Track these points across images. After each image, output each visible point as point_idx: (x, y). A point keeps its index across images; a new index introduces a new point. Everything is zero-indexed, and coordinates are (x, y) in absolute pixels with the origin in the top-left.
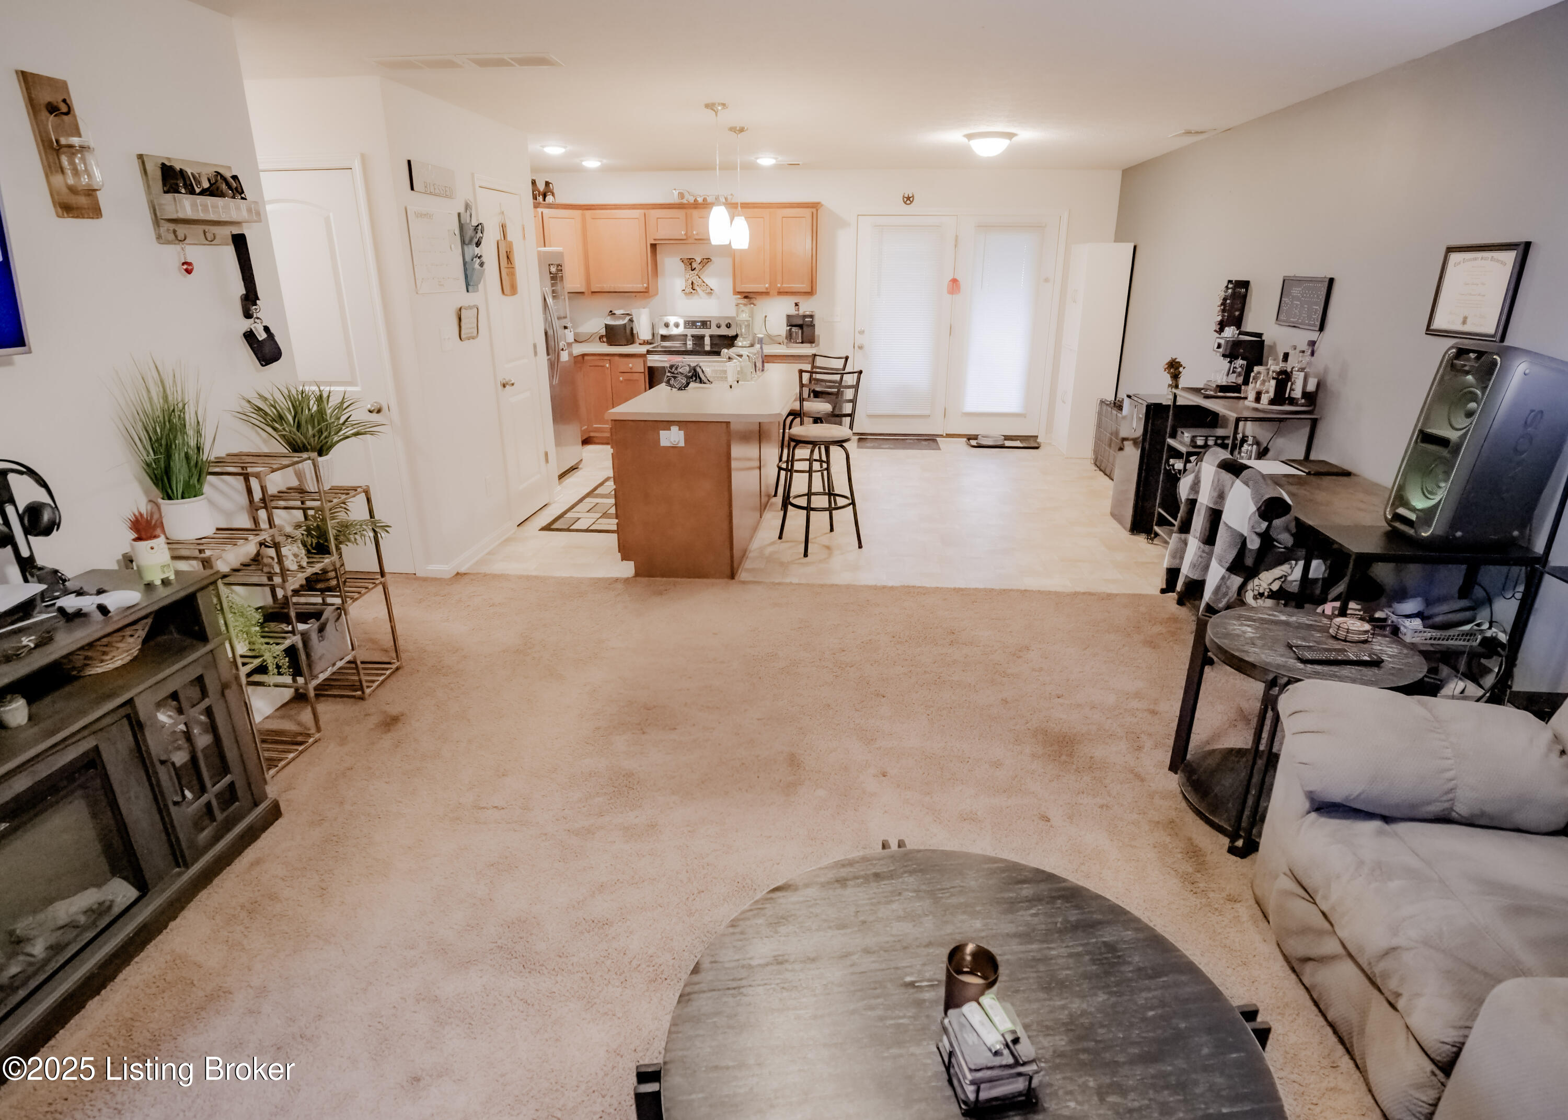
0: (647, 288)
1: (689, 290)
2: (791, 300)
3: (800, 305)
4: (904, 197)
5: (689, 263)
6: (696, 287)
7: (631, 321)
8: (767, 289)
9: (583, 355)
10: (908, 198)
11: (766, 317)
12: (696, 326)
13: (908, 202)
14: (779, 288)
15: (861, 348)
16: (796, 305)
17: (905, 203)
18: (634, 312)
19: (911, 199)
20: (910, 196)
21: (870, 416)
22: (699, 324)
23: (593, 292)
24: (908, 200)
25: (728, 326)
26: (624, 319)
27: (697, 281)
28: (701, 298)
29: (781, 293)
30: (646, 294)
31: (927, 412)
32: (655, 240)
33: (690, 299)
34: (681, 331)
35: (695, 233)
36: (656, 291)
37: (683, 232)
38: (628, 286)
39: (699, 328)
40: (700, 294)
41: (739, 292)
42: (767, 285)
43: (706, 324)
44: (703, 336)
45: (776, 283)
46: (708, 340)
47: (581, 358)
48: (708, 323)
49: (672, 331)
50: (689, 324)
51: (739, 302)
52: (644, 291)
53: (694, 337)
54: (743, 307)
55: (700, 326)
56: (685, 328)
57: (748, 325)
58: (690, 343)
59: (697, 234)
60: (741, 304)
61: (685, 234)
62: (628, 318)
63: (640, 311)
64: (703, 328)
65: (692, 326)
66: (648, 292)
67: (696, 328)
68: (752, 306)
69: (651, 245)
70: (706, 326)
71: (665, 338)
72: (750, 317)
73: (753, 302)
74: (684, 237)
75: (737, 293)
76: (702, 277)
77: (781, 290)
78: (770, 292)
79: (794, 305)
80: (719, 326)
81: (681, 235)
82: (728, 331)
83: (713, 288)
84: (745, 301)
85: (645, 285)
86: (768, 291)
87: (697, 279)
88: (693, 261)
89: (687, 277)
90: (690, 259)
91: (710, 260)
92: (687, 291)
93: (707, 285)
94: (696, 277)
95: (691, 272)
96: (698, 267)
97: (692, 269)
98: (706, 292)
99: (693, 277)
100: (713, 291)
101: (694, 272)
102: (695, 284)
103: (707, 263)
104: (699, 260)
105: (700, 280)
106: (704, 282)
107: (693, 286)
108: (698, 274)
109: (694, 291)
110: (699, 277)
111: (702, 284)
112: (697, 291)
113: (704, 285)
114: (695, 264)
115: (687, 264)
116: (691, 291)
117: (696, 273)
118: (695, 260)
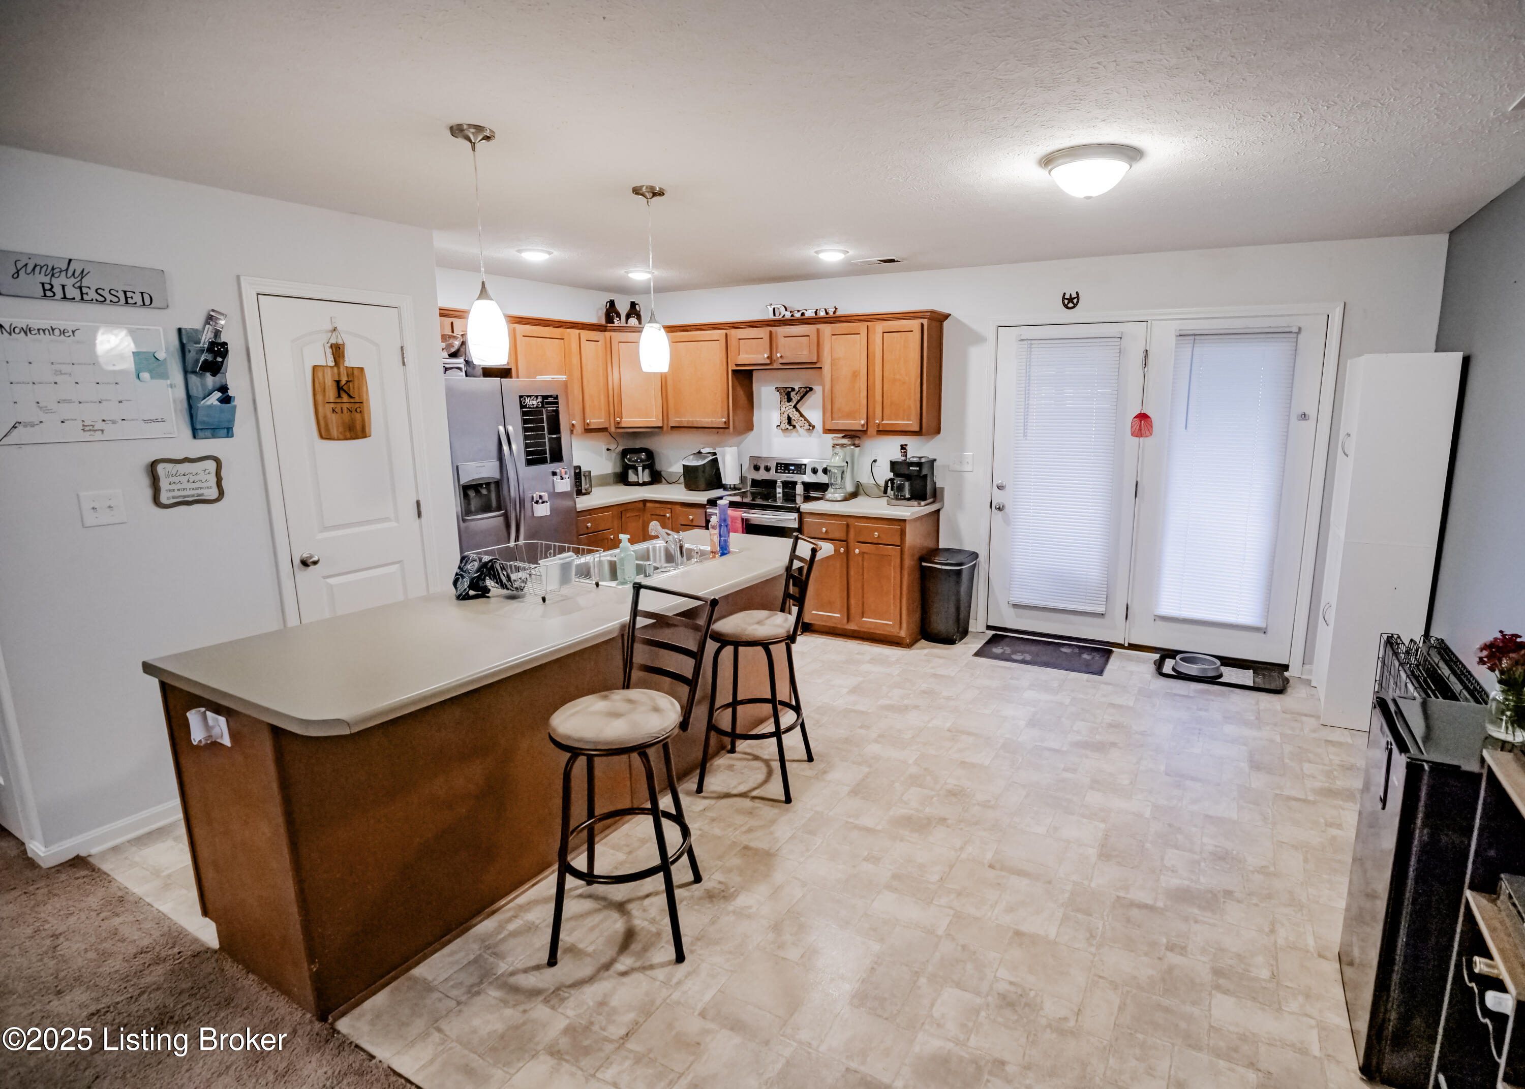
0: (727, 423)
1: (785, 425)
2: (897, 441)
3: (908, 448)
4: (1064, 298)
5: (787, 394)
6: (794, 423)
7: (715, 462)
8: (863, 426)
9: (645, 502)
10: (1071, 300)
11: (875, 461)
12: (789, 470)
13: (1071, 305)
14: (879, 425)
15: (999, 509)
16: (903, 447)
17: (1066, 306)
18: (718, 450)
19: (1075, 301)
20: (1074, 295)
21: (1015, 606)
22: (792, 468)
23: (672, 427)
24: (1071, 302)
25: (825, 471)
26: (705, 458)
27: (795, 415)
28: (800, 436)
29: (884, 432)
30: (727, 430)
31: (1101, 610)
32: (737, 365)
33: (785, 436)
34: (772, 475)
35: (779, 355)
36: (749, 426)
37: (766, 356)
38: (706, 421)
39: (793, 473)
40: (797, 431)
41: (829, 430)
42: (863, 422)
43: (801, 468)
44: (795, 483)
45: (874, 419)
46: (799, 489)
47: (641, 505)
48: (803, 467)
49: (762, 475)
50: (781, 467)
51: (836, 442)
52: (724, 426)
53: (786, 484)
54: (838, 449)
55: (793, 470)
56: (776, 472)
57: (843, 472)
58: (779, 490)
59: (781, 357)
60: (837, 445)
61: (768, 357)
62: (711, 458)
63: (728, 449)
64: (797, 473)
65: (785, 470)
66: (728, 428)
67: (789, 473)
68: (852, 447)
69: (734, 371)
70: (800, 471)
71: (755, 483)
72: (847, 462)
73: (857, 442)
74: (768, 361)
75: (827, 431)
76: (801, 410)
77: (881, 429)
78: (867, 430)
79: (900, 448)
80: (815, 471)
81: (765, 359)
82: (822, 478)
83: (813, 423)
84: (845, 441)
85: (724, 420)
86: (865, 429)
87: (795, 412)
88: (790, 390)
89: (783, 409)
90: (786, 388)
91: (811, 389)
92: (783, 426)
93: (806, 419)
94: (794, 410)
95: (788, 404)
96: (795, 397)
97: (789, 400)
98: (805, 428)
99: (791, 410)
100: (814, 427)
101: (790, 403)
102: (793, 418)
103: (806, 393)
104: (797, 389)
105: (797, 413)
106: (802, 415)
107: (789, 419)
108: (795, 407)
109: (792, 427)
110: (797, 410)
111: (801, 418)
112: (794, 427)
113: (803, 419)
114: (793, 394)
115: (784, 394)
116: (788, 426)
117: (793, 405)
118: (793, 389)
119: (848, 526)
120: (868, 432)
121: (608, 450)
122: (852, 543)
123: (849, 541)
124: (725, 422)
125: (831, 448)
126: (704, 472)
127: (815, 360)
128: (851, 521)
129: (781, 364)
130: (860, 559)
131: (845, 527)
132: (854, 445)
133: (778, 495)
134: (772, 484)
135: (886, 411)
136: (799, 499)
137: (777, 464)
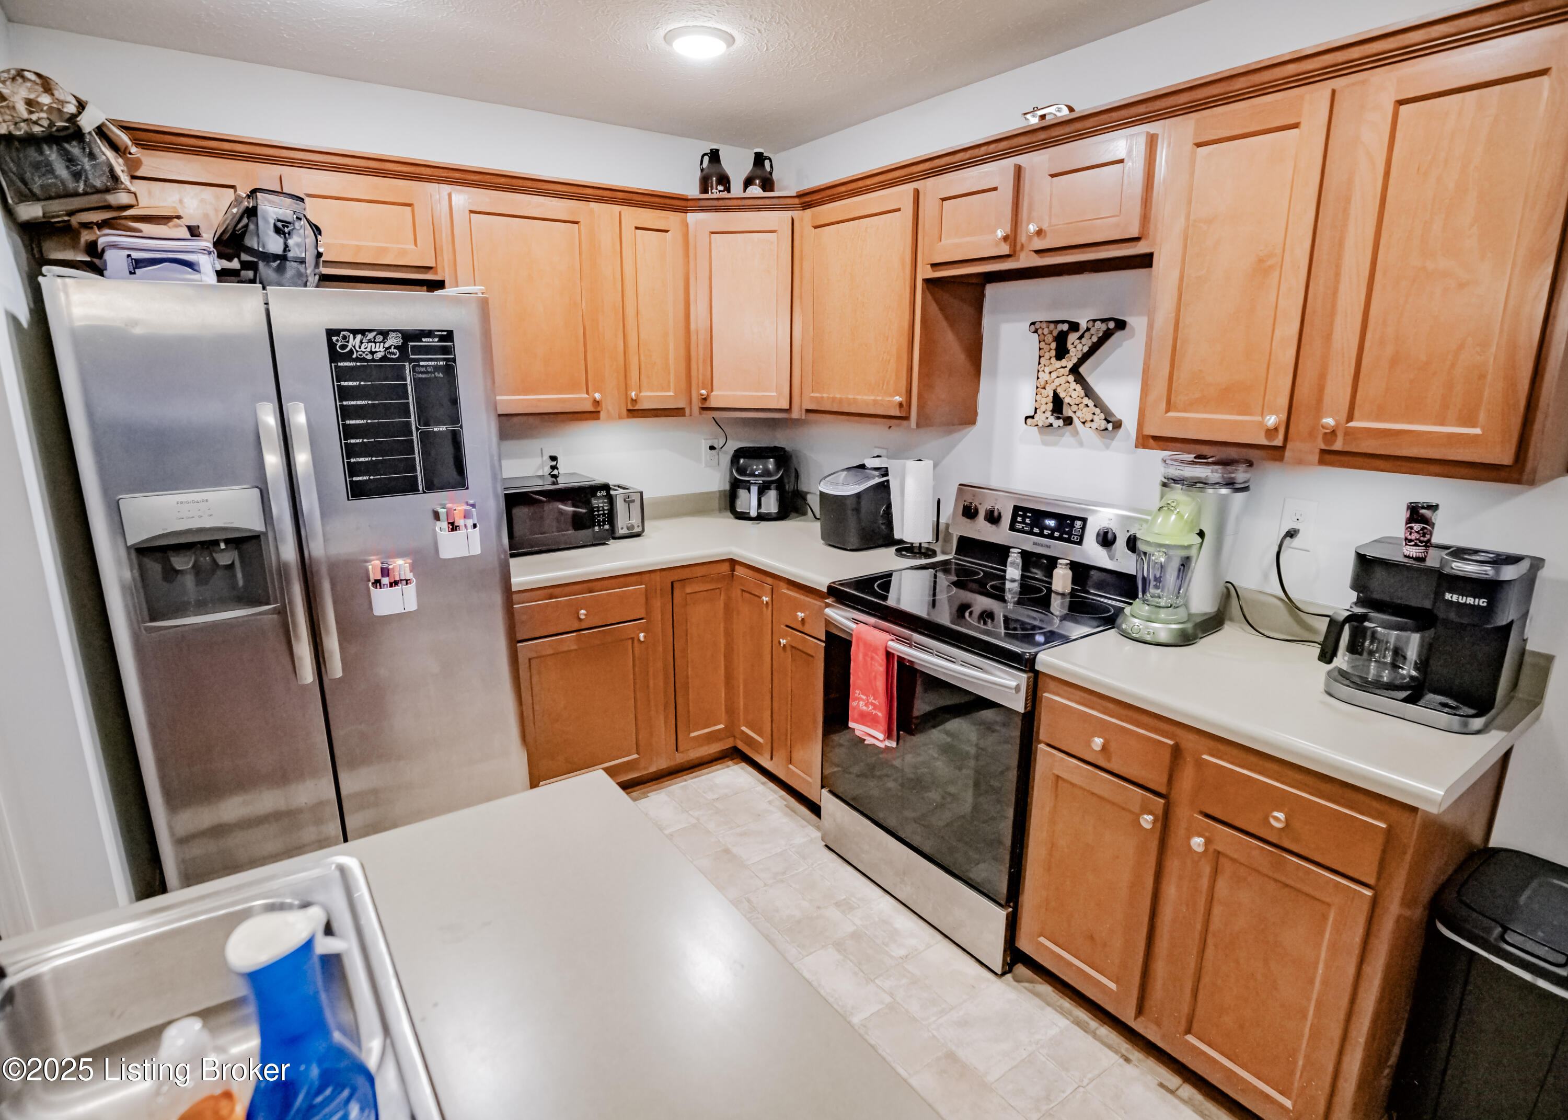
0: (905, 406)
1: (1046, 416)
2: (1399, 490)
7: (884, 488)
8: (1273, 431)
9: (732, 563)
11: (1291, 534)
12: (1043, 528)
14: (1332, 434)
16: (1419, 516)
18: (893, 465)
22: (1051, 523)
26: (869, 478)
27: (1072, 393)
28: (1081, 444)
29: (1347, 457)
30: (906, 423)
32: (935, 266)
33: (1045, 443)
34: (1000, 535)
35: (1032, 228)
36: (968, 417)
37: (1000, 233)
38: (865, 400)
39: (1051, 537)
40: (1076, 433)
41: (1155, 438)
42: (1271, 420)
43: (1072, 526)
44: (1052, 562)
45: (1318, 409)
46: (1062, 579)
47: (726, 568)
48: (1078, 524)
49: (982, 531)
50: (1024, 517)
51: (1174, 472)
52: (898, 414)
53: (1029, 559)
54: (1178, 494)
55: (1053, 530)
56: (1012, 528)
57: (1185, 564)
58: (1013, 572)
59: (1039, 233)
60: (1175, 481)
61: (1005, 238)
62: (878, 480)
63: (911, 464)
64: (1060, 539)
65: (1032, 525)
66: (906, 418)
67: (1041, 535)
68: (1224, 491)
69: (927, 282)
70: (1070, 533)
71: (967, 545)
72: (1201, 534)
73: (1241, 475)
74: (1005, 249)
75: (1147, 441)
76: (1090, 380)
77: (1338, 446)
78: (1283, 448)
79: (1404, 514)
80: (1106, 540)
81: (997, 244)
82: (1124, 562)
83: (1119, 414)
84: (1201, 472)
85: (898, 399)
86: (1278, 442)
87: (1073, 385)
88: (1065, 327)
89: (1044, 376)
90: (1057, 322)
91: (1121, 325)
92: (1040, 418)
93: (1098, 404)
94: (1071, 378)
95: (1058, 364)
96: (1076, 347)
97: (1061, 353)
98: (1094, 425)
99: (1062, 380)
100: (1118, 425)
101: (1064, 362)
102: (1067, 400)
103: (1107, 335)
104: (1083, 326)
105: (1079, 387)
106: (1089, 392)
107: (1058, 404)
108: (1075, 370)
109: (1061, 422)
110: (1080, 379)
111: (1086, 401)
112: (1068, 421)
113: (1091, 403)
114: (1073, 337)
115: (1049, 338)
116: (1052, 419)
117: (1070, 365)
118: (1074, 327)
119: (1177, 752)
120: (1288, 453)
121: (712, 448)
122: (1184, 813)
123: (1174, 795)
124: (901, 405)
125: (1158, 488)
126: (857, 510)
127: (1135, 233)
128: (1189, 742)
129: (1037, 252)
130: (1207, 870)
131: (1167, 756)
132: (1230, 484)
133: (1008, 585)
134: (1000, 553)
135: (1370, 388)
136: (1058, 606)
137: (1016, 509)
